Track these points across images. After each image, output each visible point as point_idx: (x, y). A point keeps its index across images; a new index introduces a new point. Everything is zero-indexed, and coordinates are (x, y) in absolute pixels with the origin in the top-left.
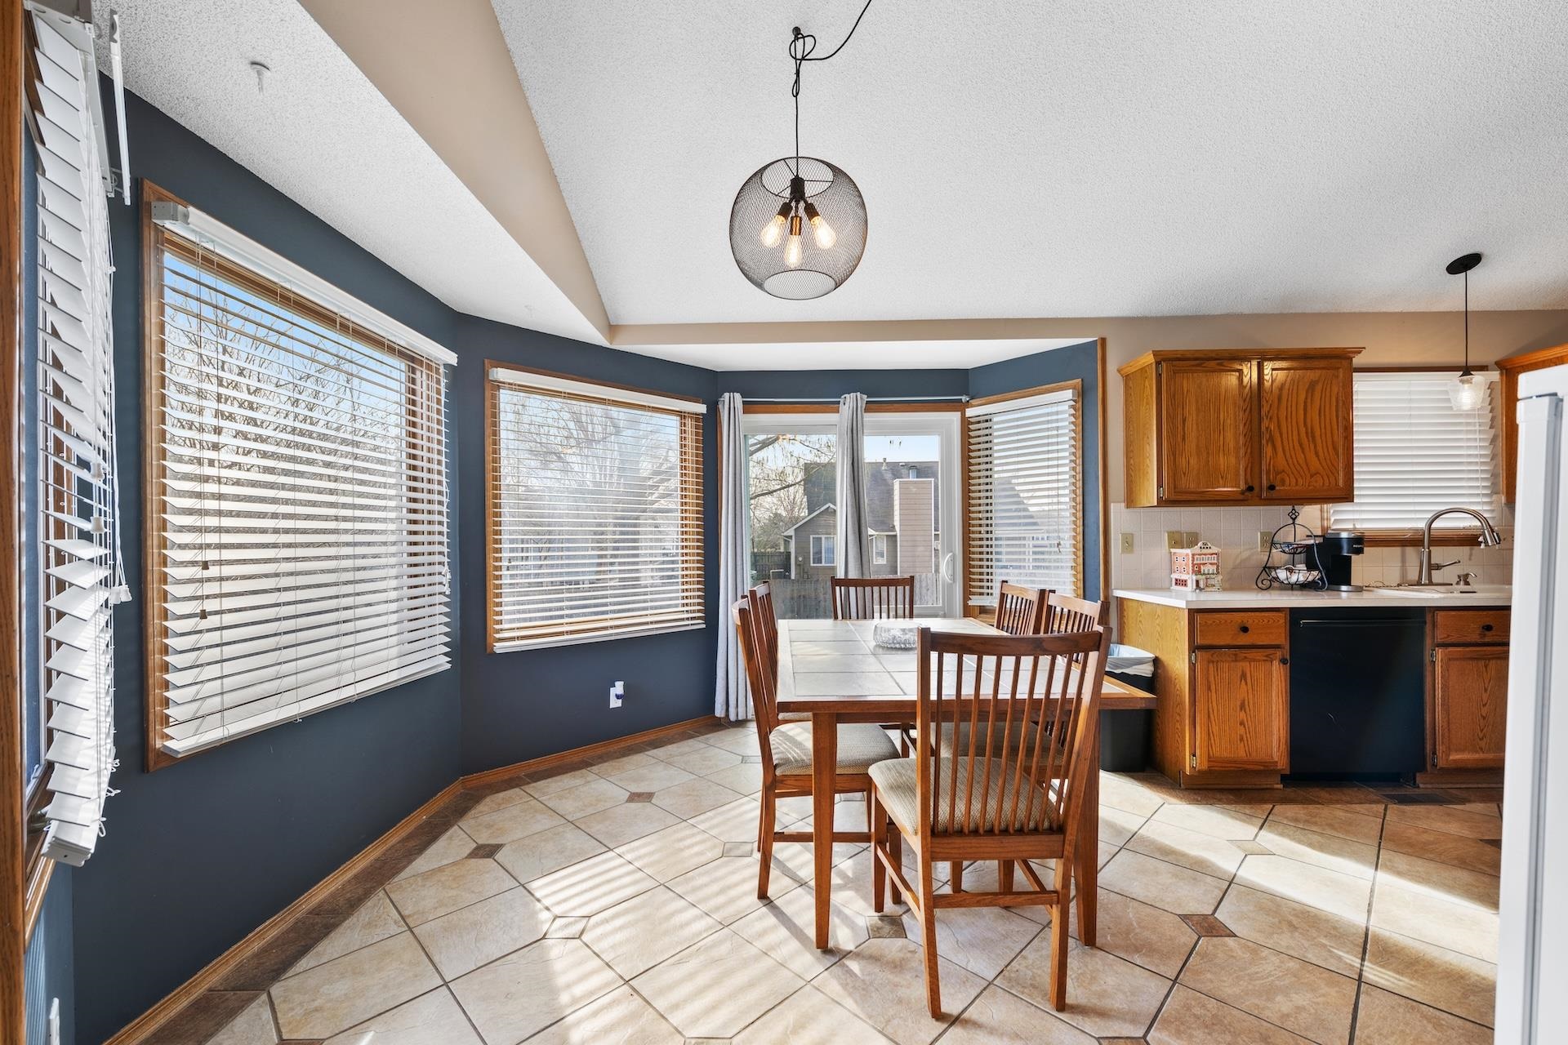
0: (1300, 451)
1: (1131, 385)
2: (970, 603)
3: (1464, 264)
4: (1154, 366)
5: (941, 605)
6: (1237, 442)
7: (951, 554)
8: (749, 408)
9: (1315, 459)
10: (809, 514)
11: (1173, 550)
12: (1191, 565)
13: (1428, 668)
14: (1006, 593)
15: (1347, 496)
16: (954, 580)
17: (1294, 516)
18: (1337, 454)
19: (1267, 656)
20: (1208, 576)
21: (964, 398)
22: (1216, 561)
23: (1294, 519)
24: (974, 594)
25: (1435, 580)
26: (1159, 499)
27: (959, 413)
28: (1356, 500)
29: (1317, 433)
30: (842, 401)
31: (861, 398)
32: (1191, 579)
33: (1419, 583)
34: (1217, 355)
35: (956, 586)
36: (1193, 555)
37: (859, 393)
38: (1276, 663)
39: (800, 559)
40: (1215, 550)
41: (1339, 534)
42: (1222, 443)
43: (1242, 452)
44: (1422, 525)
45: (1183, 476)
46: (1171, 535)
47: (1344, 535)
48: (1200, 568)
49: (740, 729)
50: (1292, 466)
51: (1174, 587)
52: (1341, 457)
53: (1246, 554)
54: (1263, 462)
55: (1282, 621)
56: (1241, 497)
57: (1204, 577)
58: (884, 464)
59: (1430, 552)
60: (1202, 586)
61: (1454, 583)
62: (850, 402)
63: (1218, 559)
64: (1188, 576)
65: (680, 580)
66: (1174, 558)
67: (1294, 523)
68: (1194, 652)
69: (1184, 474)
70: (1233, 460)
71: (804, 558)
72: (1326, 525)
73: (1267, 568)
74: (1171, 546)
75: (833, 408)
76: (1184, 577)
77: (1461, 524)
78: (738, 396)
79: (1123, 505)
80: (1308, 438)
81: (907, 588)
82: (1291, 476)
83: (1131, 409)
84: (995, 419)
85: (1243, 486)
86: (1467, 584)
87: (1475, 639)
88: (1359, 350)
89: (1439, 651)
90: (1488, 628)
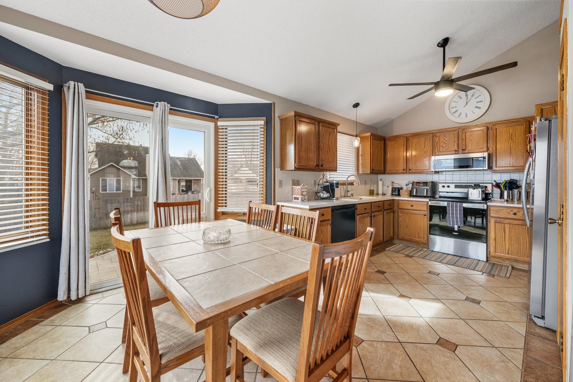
0: (328, 155)
1: (283, 123)
2: (218, 210)
3: (356, 105)
4: (294, 117)
5: (204, 212)
6: (314, 149)
7: (209, 188)
8: (90, 95)
10: (99, 167)
11: (293, 187)
12: (300, 192)
14: (252, 207)
15: (335, 170)
16: (210, 200)
17: (323, 175)
18: (334, 156)
19: (327, 223)
20: (305, 196)
21: (216, 117)
24: (219, 206)
25: (348, 195)
26: (295, 168)
27: (213, 124)
28: (338, 172)
29: (331, 149)
30: (155, 104)
31: (167, 106)
32: (300, 197)
33: (345, 196)
34: (310, 117)
35: (211, 203)
36: (301, 188)
37: (166, 103)
38: (329, 225)
39: (94, 189)
40: (306, 186)
41: (333, 181)
42: (311, 149)
43: (315, 153)
44: (346, 179)
46: (293, 181)
47: (335, 182)
48: (303, 193)
49: (81, 304)
51: (294, 200)
54: (320, 157)
56: (315, 168)
57: (303, 196)
58: (141, 147)
59: (347, 187)
60: (303, 200)
62: (162, 106)
63: (307, 190)
65: (24, 209)
66: (294, 189)
67: (324, 178)
69: (302, 159)
70: (313, 155)
71: (96, 189)
73: (316, 193)
74: (293, 185)
75: (150, 107)
76: (298, 196)
77: (352, 179)
78: (81, 86)
79: (279, 169)
80: (329, 150)
81: (197, 206)
82: (326, 162)
83: (283, 132)
84: (229, 129)
85: (315, 165)
86: (353, 196)
87: (363, 212)
88: (339, 124)
89: (358, 216)
90: (366, 209)
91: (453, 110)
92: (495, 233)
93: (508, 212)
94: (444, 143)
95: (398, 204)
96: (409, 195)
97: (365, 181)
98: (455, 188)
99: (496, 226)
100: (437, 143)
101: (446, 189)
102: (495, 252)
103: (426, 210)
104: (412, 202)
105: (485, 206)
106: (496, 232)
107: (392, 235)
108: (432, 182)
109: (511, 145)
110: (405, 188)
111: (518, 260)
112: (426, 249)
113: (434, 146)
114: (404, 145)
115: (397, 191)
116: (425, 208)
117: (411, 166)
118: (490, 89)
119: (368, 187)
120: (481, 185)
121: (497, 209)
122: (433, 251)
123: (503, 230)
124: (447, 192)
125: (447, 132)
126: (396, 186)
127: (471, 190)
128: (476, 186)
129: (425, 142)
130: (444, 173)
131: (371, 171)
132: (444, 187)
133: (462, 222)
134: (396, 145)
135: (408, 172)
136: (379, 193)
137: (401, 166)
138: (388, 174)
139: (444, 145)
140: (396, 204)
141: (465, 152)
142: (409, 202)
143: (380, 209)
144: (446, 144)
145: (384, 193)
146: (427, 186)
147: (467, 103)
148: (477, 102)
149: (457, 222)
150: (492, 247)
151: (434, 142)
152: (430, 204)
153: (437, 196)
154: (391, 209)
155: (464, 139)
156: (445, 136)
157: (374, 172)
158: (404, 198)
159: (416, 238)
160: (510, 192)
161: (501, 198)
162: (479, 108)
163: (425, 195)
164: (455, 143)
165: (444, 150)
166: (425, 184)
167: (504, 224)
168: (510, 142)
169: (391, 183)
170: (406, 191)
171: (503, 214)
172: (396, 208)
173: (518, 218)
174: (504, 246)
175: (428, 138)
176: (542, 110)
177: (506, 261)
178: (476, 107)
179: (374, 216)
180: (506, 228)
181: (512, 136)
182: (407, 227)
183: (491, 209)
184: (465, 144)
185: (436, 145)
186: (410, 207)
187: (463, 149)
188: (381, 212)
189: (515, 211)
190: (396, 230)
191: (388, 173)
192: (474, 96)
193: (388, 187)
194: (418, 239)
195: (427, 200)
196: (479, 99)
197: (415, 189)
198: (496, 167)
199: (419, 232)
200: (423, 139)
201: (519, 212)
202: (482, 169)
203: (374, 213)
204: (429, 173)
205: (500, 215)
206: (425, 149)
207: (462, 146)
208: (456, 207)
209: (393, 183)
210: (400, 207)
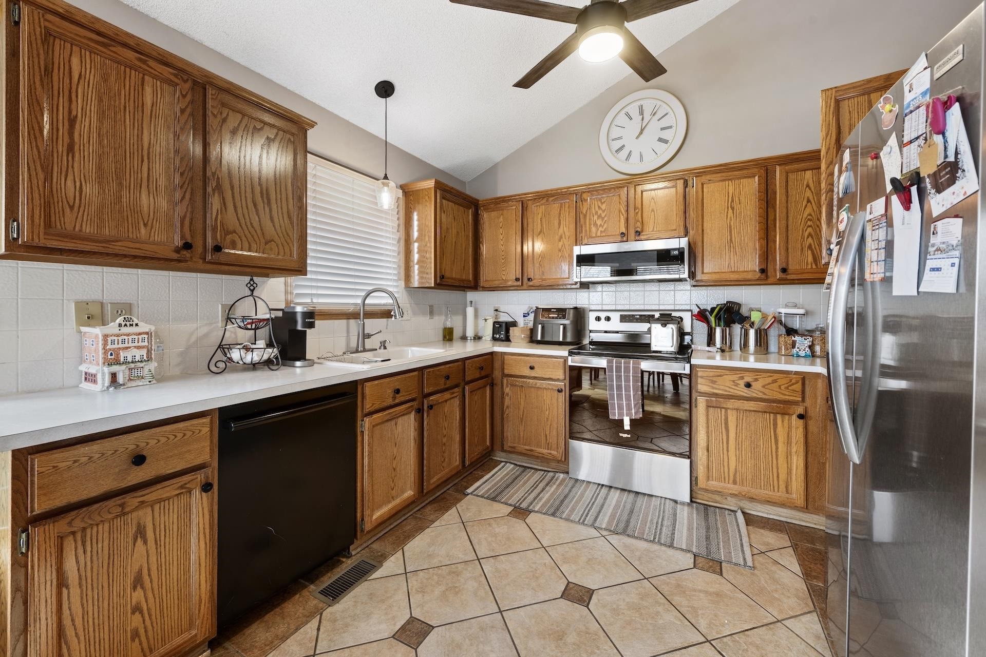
0: (255, 213)
3: (385, 89)
9: (269, 223)
11: (83, 329)
12: (101, 351)
13: (359, 439)
15: (300, 269)
17: (252, 288)
18: (292, 223)
19: (182, 487)
20: (132, 365)
22: (146, 344)
23: (252, 291)
25: (367, 347)
26: (11, 243)
28: (309, 276)
29: (273, 197)
32: (103, 373)
33: (357, 351)
34: (138, 45)
36: (105, 337)
38: (197, 493)
40: (144, 327)
41: (294, 307)
42: (145, 175)
43: (177, 196)
45: (67, 210)
46: (81, 306)
47: (299, 309)
48: (118, 355)
50: (245, 228)
51: (84, 384)
52: (295, 228)
53: (203, 331)
54: (208, 215)
55: (206, 430)
56: (175, 256)
57: (124, 367)
59: (364, 323)
60: (120, 379)
61: (378, 348)
63: (150, 341)
64: (97, 368)
66: (83, 340)
67: (252, 295)
68: (25, 530)
69: (72, 208)
70: (163, 203)
72: (289, 299)
73: (223, 348)
74: (80, 323)
76: (92, 370)
77: (383, 301)
80: (263, 200)
82: (244, 239)
85: (178, 242)
86: (385, 348)
87: (390, 402)
88: (312, 124)
89: (367, 420)
90: (397, 391)
91: (616, 145)
92: (708, 432)
93: (734, 381)
94: (600, 217)
95: (503, 363)
96: (528, 339)
97: (431, 307)
98: (621, 321)
99: (710, 416)
100: (585, 216)
101: (603, 325)
102: (708, 480)
103: (561, 377)
104: (532, 359)
105: (688, 366)
106: (710, 429)
107: (488, 443)
108: (576, 308)
109: (732, 224)
110: (521, 322)
111: (754, 497)
112: (562, 476)
113: (578, 223)
114: (516, 220)
115: (503, 331)
116: (560, 374)
117: (531, 271)
118: (686, 101)
119: (439, 322)
120: (674, 314)
121: (712, 374)
122: (577, 480)
123: (723, 426)
124: (606, 332)
125: (604, 189)
126: (504, 318)
127: (657, 328)
128: (666, 318)
129: (560, 214)
130: (599, 288)
131: (438, 281)
132: (598, 319)
133: (639, 408)
134: (501, 219)
135: (525, 286)
136: (467, 335)
137: (513, 271)
138: (486, 289)
139: (599, 222)
140: (497, 365)
141: (642, 237)
142: (526, 358)
143: (449, 383)
144: (603, 219)
145: (480, 335)
146: (564, 317)
147: (642, 130)
148: (662, 129)
149: (629, 409)
150: (701, 468)
151: (578, 213)
152: (570, 363)
153: (586, 341)
154: (486, 376)
155: (640, 207)
156: (600, 200)
157: (443, 283)
158: (518, 347)
159: (539, 446)
160: (726, 329)
161: (709, 345)
162: (666, 142)
163: (561, 339)
164: (622, 217)
165: (599, 234)
166: (561, 312)
167: (726, 409)
168: (729, 217)
169: (492, 313)
170: (523, 330)
171: (725, 385)
172: (497, 374)
173: (755, 395)
174: (726, 464)
175: (567, 205)
176: (838, 102)
177: (729, 498)
178: (660, 140)
179: (431, 407)
180: (729, 420)
181: (732, 201)
182: (522, 419)
183: (700, 374)
184: (640, 220)
185: (582, 220)
186: (527, 372)
187: (637, 232)
188: (456, 390)
189: (748, 379)
190: (498, 428)
191: (483, 287)
192: (656, 115)
193: (486, 320)
194: (545, 451)
195: (563, 352)
196: (665, 123)
197: (540, 326)
198: (703, 273)
199: (548, 433)
200: (556, 206)
201: (756, 380)
202: (677, 276)
203: (431, 398)
204: (569, 287)
205: (719, 389)
206: (561, 231)
207: (635, 223)
208: (627, 369)
209: (496, 310)
210: (506, 372)
